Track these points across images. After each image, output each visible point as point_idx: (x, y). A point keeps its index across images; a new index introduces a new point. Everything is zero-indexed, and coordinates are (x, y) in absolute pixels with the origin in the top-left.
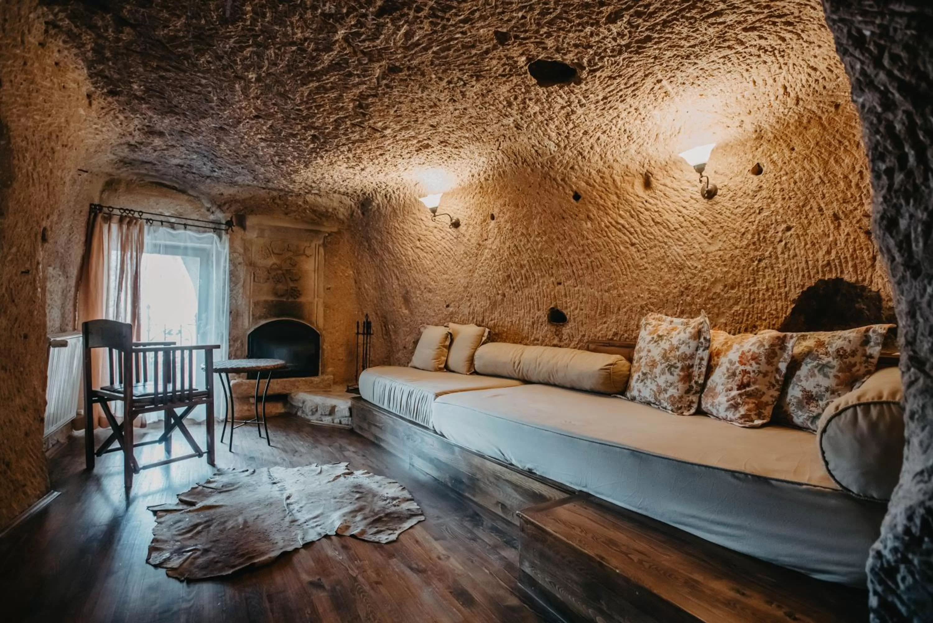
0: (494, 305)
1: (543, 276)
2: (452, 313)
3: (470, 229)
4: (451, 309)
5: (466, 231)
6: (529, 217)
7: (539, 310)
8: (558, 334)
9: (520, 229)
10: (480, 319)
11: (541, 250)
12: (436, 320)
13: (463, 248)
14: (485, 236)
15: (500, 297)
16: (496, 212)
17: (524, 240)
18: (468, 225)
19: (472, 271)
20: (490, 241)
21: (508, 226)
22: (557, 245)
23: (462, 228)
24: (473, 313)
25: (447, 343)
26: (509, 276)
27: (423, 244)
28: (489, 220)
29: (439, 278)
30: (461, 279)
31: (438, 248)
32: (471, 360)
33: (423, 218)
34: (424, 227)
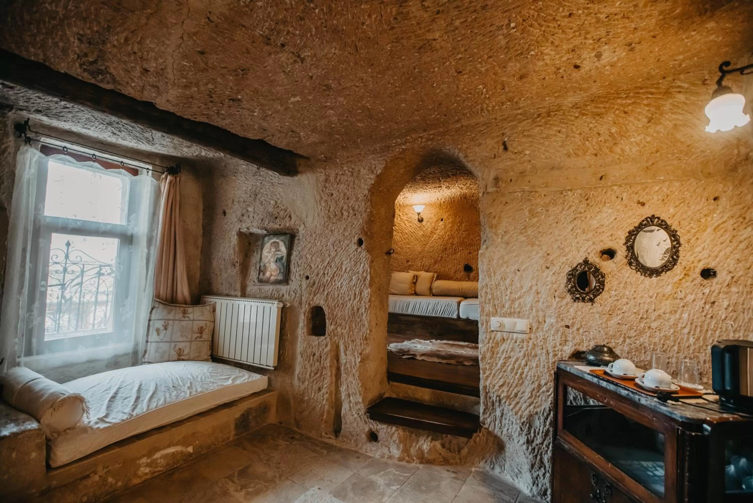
0: (436, 263)
1: (463, 250)
2: (410, 265)
3: (429, 224)
4: (410, 263)
5: (426, 224)
6: (461, 223)
7: (459, 265)
8: (468, 276)
9: (456, 227)
10: (427, 268)
11: (464, 238)
12: (399, 269)
13: (422, 233)
14: (436, 228)
15: (440, 258)
16: (445, 217)
17: (457, 232)
18: (428, 222)
19: (426, 245)
20: (439, 231)
21: (450, 225)
22: (471, 236)
23: (424, 223)
24: (423, 265)
25: (415, 281)
26: (446, 249)
27: (397, 228)
28: (440, 221)
29: (404, 247)
30: (419, 248)
31: (406, 231)
32: (431, 289)
33: (401, 215)
34: (399, 219)
